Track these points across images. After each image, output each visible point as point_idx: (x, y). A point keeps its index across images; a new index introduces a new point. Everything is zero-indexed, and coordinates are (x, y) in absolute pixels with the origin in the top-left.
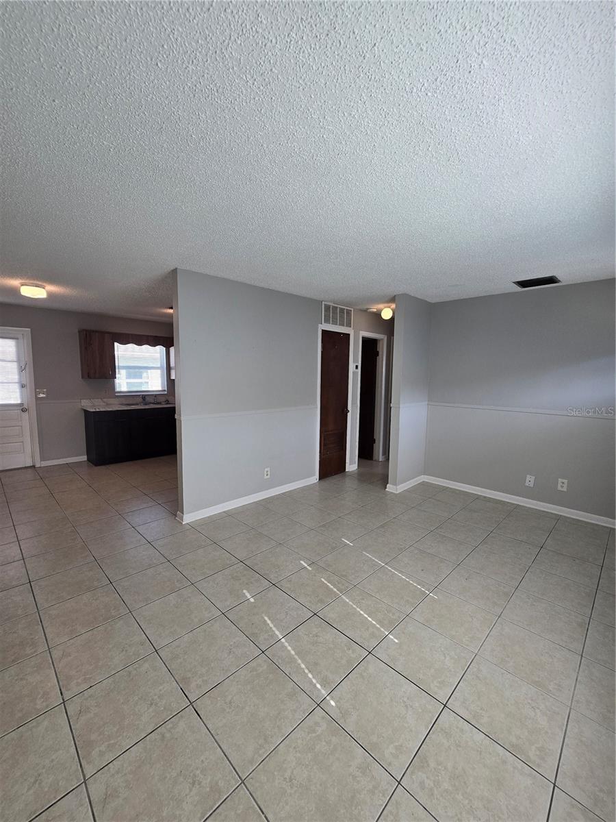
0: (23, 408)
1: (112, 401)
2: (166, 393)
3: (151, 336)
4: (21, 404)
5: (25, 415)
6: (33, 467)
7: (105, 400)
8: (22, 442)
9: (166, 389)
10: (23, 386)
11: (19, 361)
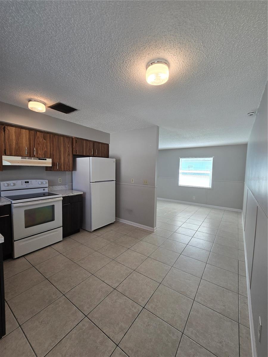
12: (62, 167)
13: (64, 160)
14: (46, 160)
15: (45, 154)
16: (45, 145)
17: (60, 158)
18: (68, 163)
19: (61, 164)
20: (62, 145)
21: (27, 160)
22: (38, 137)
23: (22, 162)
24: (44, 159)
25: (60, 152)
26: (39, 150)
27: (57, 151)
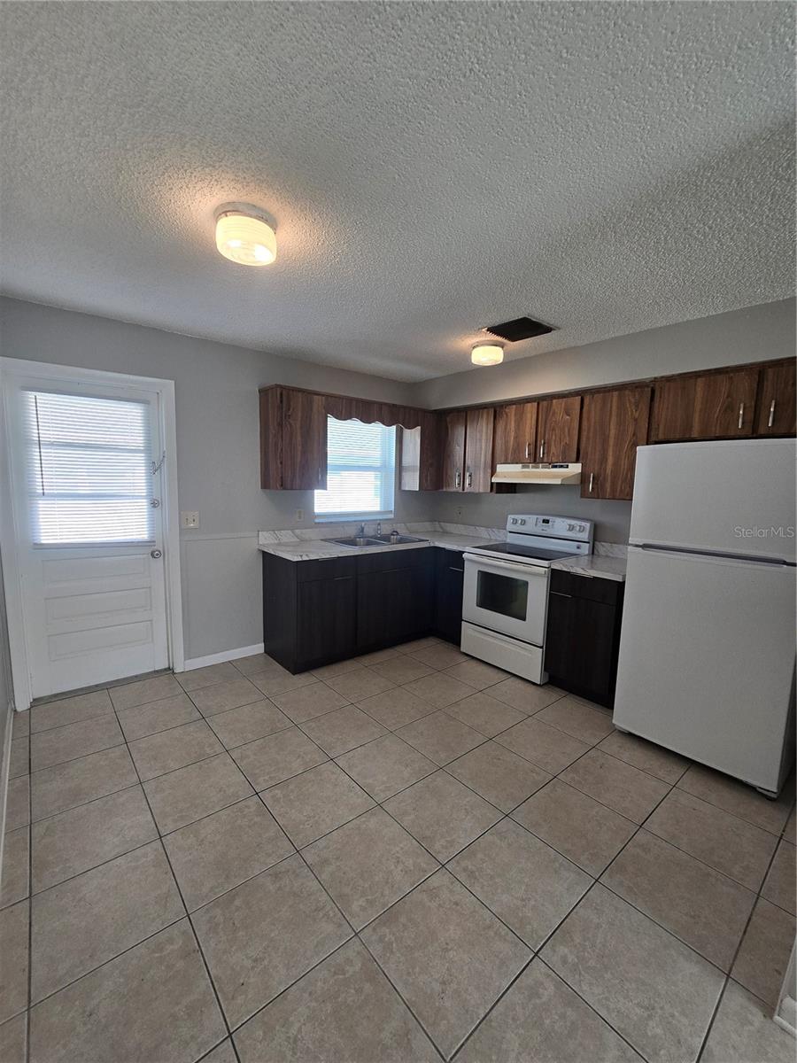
0: (153, 550)
1: (309, 533)
2: (392, 516)
3: (386, 404)
4: (151, 543)
5: (158, 564)
6: (170, 670)
7: (297, 531)
8: (151, 621)
9: (392, 508)
10: (154, 504)
11: (148, 450)
12: (608, 486)
13: (616, 464)
14: (567, 467)
15: (564, 452)
16: (566, 430)
17: (604, 459)
18: (627, 474)
19: (604, 478)
20: (614, 419)
21: (531, 470)
22: (554, 413)
23: (525, 477)
24: (561, 467)
25: (605, 441)
26: (553, 443)
27: (598, 437)
